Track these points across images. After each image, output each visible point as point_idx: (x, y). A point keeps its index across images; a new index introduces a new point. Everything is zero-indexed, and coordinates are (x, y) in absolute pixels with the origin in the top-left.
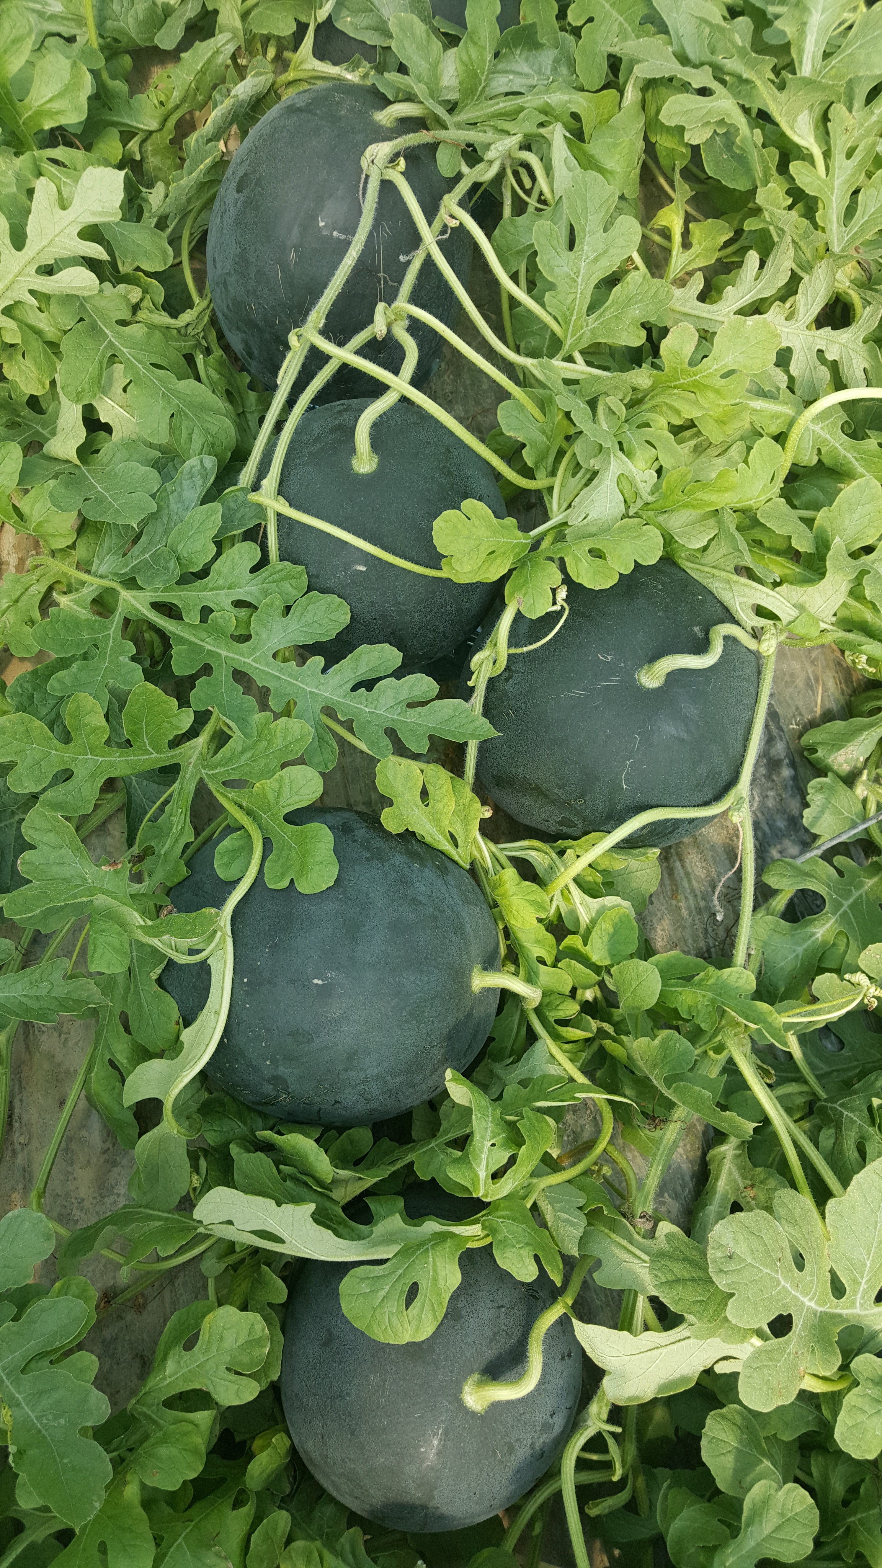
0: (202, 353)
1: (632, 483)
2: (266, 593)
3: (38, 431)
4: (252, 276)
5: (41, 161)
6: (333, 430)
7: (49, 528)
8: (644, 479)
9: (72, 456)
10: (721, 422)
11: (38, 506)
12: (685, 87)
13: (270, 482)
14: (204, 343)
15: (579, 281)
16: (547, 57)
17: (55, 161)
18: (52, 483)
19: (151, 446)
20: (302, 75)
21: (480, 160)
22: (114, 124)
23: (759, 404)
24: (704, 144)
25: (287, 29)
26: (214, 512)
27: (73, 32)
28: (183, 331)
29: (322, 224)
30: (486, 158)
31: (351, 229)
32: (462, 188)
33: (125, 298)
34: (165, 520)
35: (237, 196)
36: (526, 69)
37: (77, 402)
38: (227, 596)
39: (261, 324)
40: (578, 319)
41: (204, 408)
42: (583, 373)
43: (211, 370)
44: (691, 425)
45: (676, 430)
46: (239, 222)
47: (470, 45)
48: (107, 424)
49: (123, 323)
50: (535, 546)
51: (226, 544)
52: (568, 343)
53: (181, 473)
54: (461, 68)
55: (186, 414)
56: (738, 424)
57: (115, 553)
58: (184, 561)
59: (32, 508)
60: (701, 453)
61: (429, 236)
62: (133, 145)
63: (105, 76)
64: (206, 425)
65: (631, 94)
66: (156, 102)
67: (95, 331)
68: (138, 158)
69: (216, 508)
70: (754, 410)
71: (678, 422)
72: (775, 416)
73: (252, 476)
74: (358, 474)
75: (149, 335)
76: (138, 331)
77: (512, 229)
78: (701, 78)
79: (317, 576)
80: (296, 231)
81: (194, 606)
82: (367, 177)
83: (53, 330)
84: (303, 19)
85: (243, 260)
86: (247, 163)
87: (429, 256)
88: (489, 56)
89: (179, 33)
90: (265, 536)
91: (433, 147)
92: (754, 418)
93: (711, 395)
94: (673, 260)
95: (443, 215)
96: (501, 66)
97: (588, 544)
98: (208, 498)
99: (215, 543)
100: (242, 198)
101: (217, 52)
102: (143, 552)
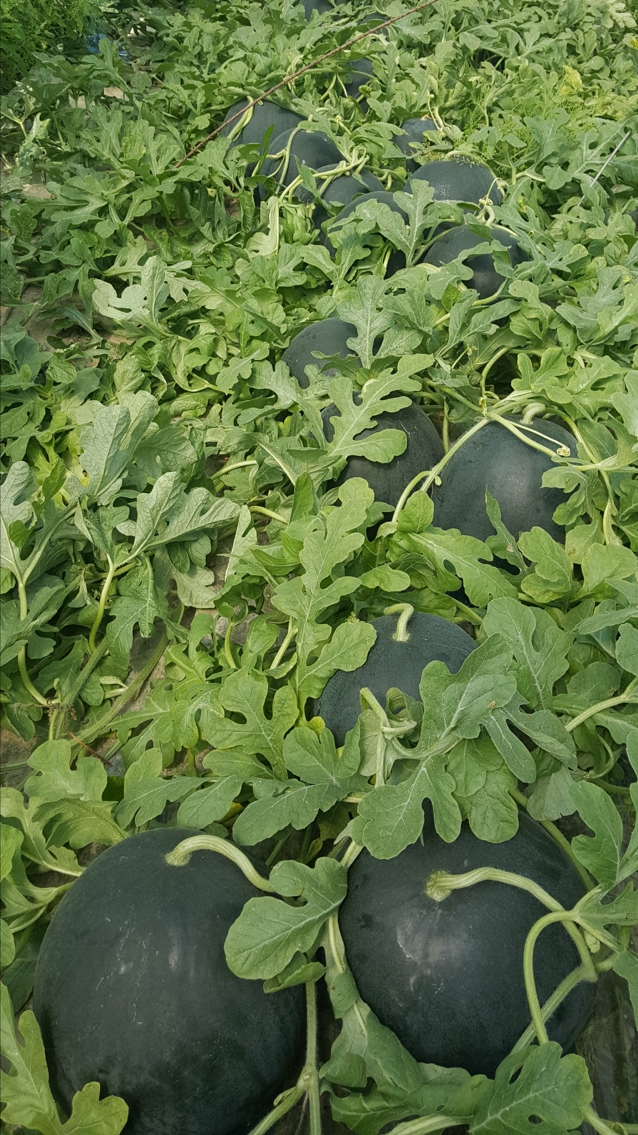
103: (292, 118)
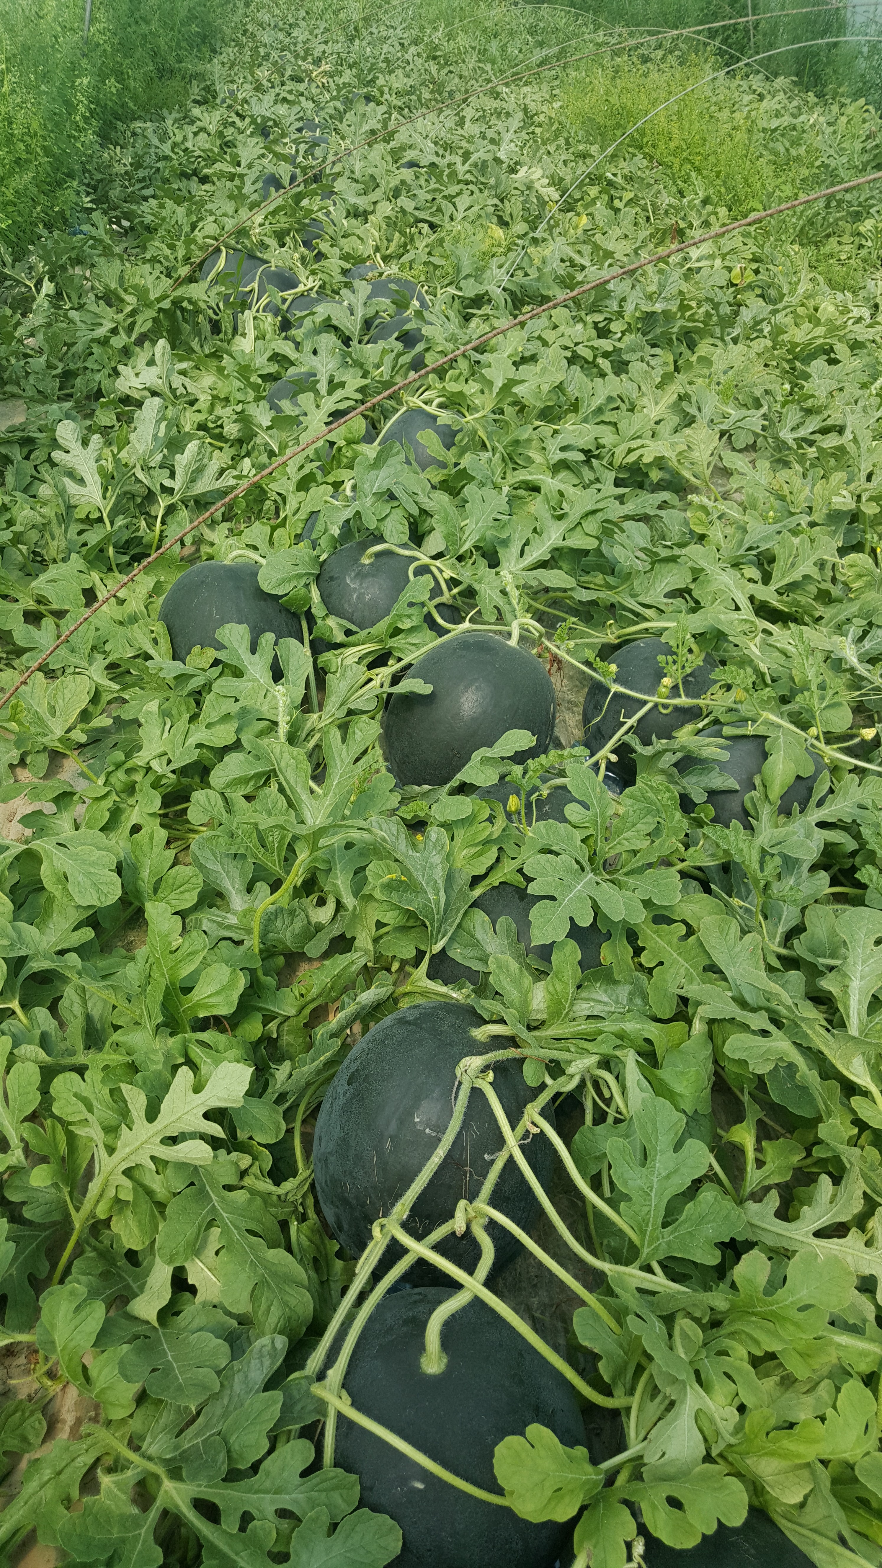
0: (297, 1220)
1: (712, 1421)
2: (313, 1504)
3: (128, 1284)
4: (350, 1158)
5: (190, 1041)
6: (406, 1322)
7: (110, 1396)
8: (725, 1417)
9: (152, 1317)
10: (804, 1355)
11: (106, 1371)
12: (745, 1027)
13: (336, 1374)
14: (301, 1209)
15: (653, 1195)
16: (623, 991)
17: (202, 1043)
18: (126, 1347)
19: (230, 1314)
20: (417, 990)
21: (563, 1073)
22: (259, 1009)
23: (844, 1339)
24: (768, 1074)
25: (409, 953)
26: (275, 1402)
27: (242, 937)
28: (283, 1198)
29: (417, 1120)
30: (567, 1072)
31: (441, 1129)
32: (544, 1098)
33: (236, 1164)
34: (226, 1401)
35: (347, 1087)
36: (605, 999)
37: (169, 1264)
38: (272, 1502)
39: (354, 1202)
40: (654, 1230)
41: (289, 1280)
42: (660, 1285)
43: (302, 1236)
44: (771, 1356)
45: (755, 1362)
46: (346, 1109)
47: (556, 981)
48: (193, 1286)
49: (229, 1188)
50: (610, 1481)
51: (283, 1439)
52: (646, 1251)
53: (251, 1351)
54: (548, 997)
55: (269, 1285)
56: (824, 1359)
57: (168, 1433)
58: (234, 1455)
59: (100, 1372)
60: (788, 1388)
61: (512, 1140)
62: (273, 1026)
63: (260, 973)
64: (286, 1298)
65: (698, 1027)
66: (297, 994)
67: (202, 1196)
68: (275, 1036)
69: (277, 1396)
70: (840, 1345)
71: (760, 1353)
72: (863, 1354)
73: (320, 1362)
74: (426, 1375)
75: (250, 1201)
76: (240, 1196)
77: (590, 1136)
78: (760, 1021)
79: (371, 1489)
80: (393, 1125)
81: (235, 1509)
82: (460, 1083)
83: (164, 1191)
84: (422, 948)
85: (344, 1143)
86: (360, 1060)
87: (511, 1157)
88: (572, 989)
89: (325, 946)
90: (322, 1434)
91: (521, 1061)
92: (841, 1354)
93: (791, 1328)
94: (749, 1175)
95: (525, 1123)
96: (584, 995)
97: (666, 1490)
98: (271, 1384)
99: (269, 1437)
100: (351, 1089)
101: (352, 963)
102: (197, 1435)
103: (258, 262)
